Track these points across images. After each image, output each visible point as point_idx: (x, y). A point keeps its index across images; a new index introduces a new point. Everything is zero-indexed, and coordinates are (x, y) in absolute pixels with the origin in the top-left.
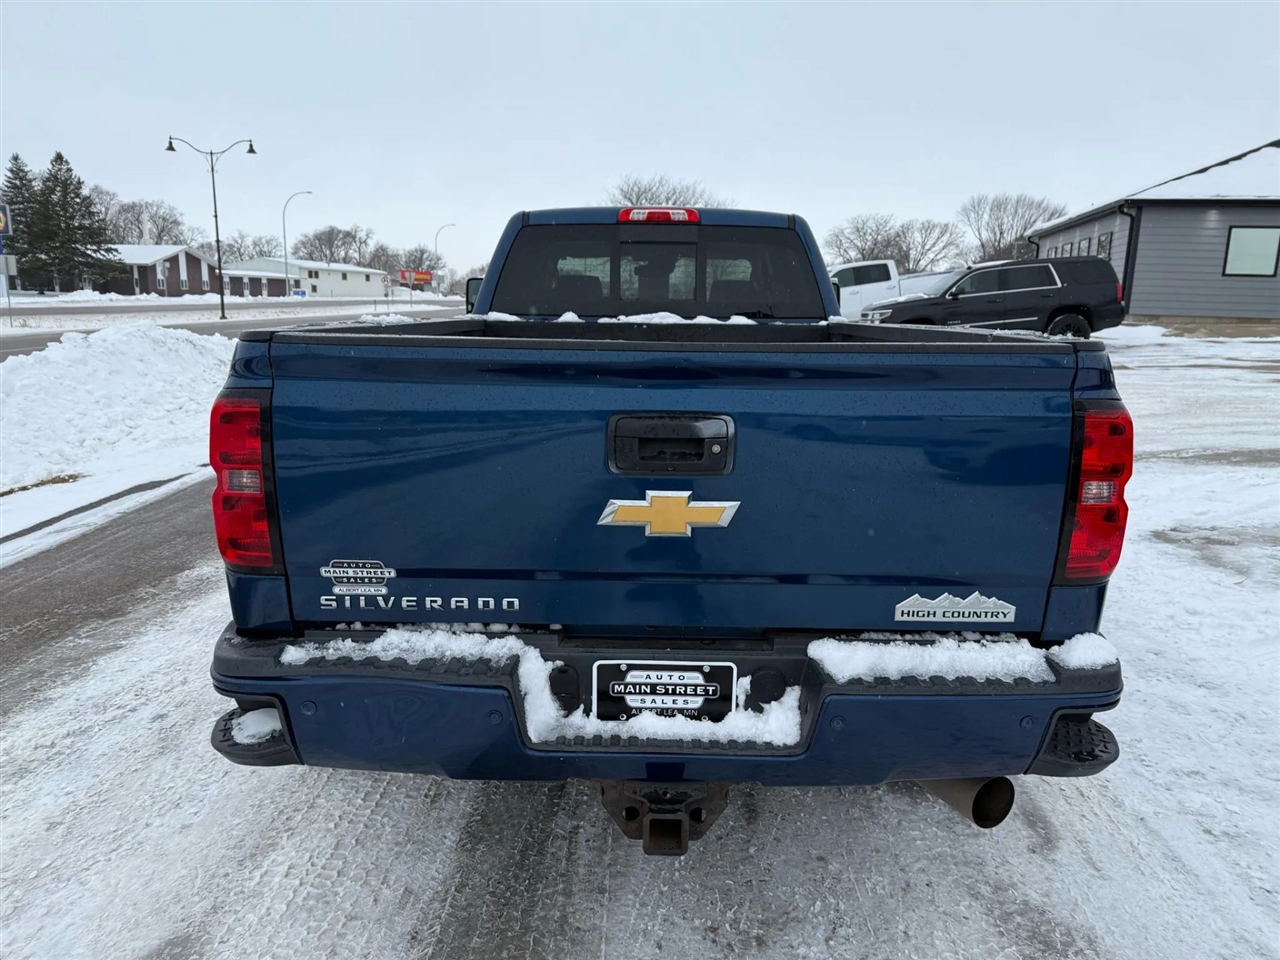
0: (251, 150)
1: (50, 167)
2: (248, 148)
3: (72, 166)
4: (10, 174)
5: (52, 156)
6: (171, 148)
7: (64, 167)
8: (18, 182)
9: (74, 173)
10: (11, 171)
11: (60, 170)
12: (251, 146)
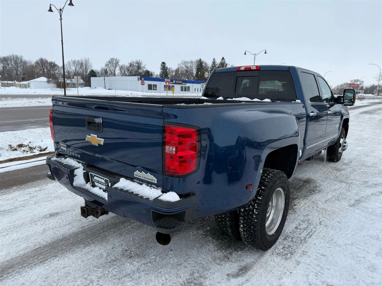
0: (266, 53)
1: (221, 61)
2: (265, 52)
3: (225, 60)
4: (212, 63)
5: (222, 58)
6: (245, 54)
7: (224, 61)
8: (214, 65)
9: (226, 62)
10: (213, 62)
11: (223, 61)
12: (266, 51)
